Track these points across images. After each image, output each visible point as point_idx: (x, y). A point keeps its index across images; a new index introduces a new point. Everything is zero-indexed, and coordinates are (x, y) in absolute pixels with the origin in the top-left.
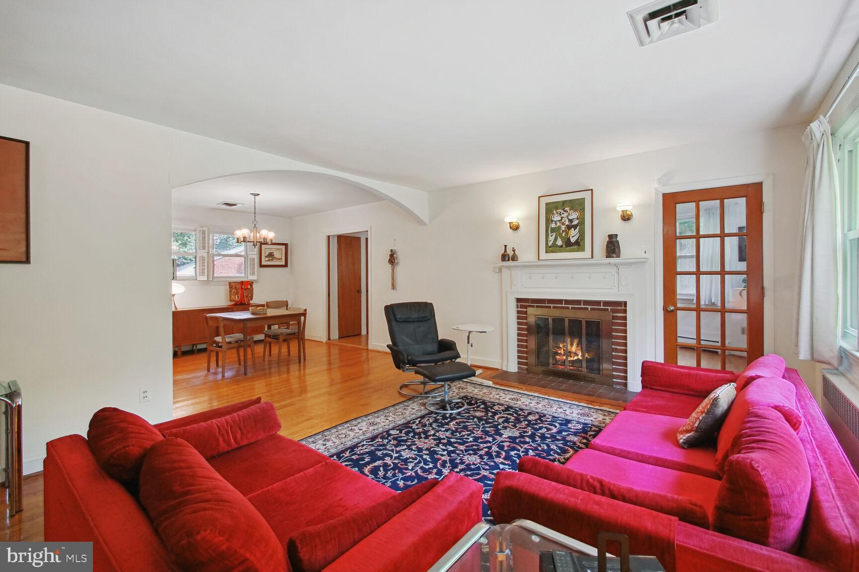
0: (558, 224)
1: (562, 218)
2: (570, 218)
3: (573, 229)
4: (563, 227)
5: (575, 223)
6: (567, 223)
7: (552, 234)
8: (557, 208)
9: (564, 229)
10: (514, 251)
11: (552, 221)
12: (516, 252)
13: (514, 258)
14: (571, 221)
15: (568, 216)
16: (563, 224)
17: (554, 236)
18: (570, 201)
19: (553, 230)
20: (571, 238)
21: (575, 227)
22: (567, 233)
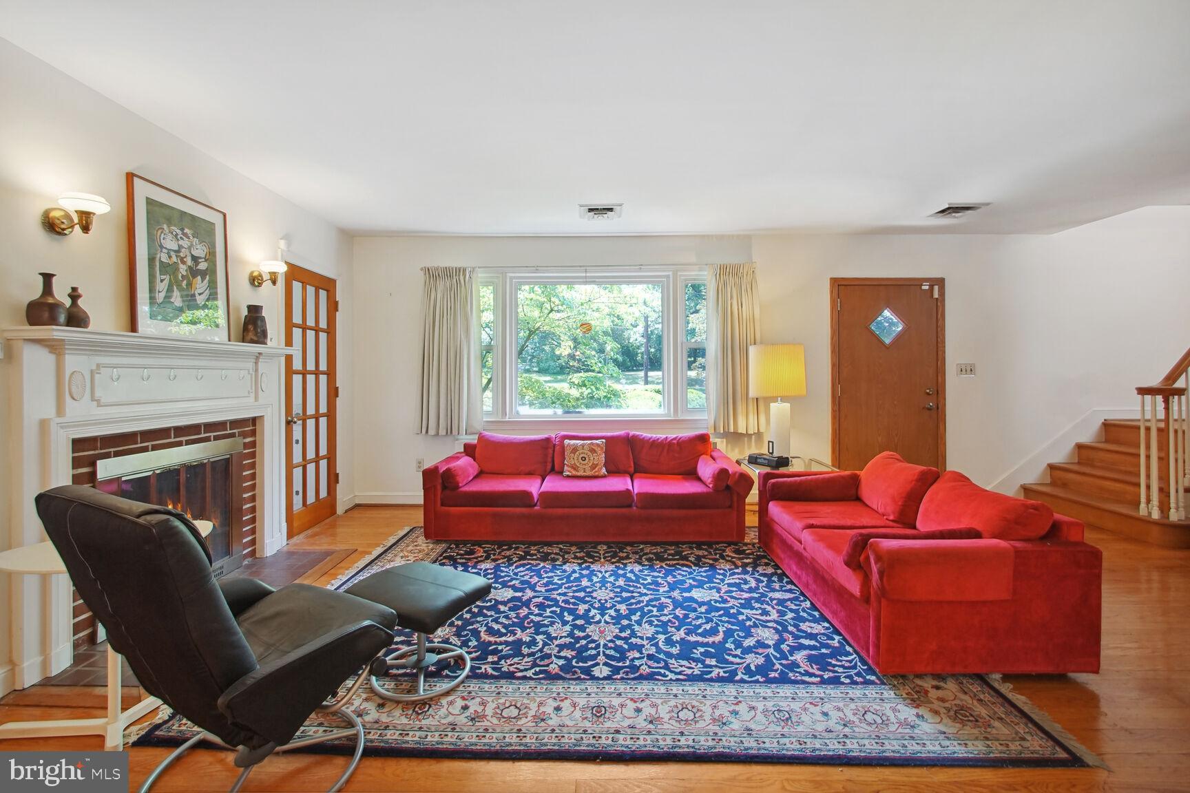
0: (174, 259)
1: (180, 247)
2: (195, 253)
3: (199, 277)
4: (183, 269)
5: (203, 266)
6: (189, 261)
7: (163, 277)
8: (169, 221)
9: (185, 273)
10: (74, 295)
11: (161, 247)
12: (80, 302)
13: (76, 319)
14: (195, 259)
15: (190, 248)
16: (184, 262)
17: (166, 282)
18: (193, 218)
19: (165, 268)
20: (197, 295)
21: (203, 274)
22: (190, 285)
